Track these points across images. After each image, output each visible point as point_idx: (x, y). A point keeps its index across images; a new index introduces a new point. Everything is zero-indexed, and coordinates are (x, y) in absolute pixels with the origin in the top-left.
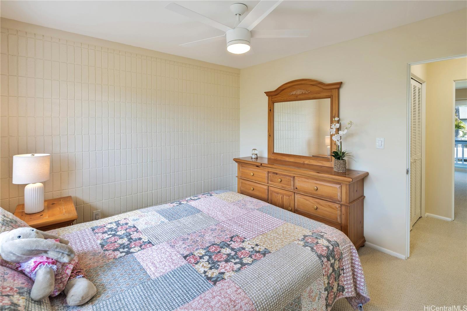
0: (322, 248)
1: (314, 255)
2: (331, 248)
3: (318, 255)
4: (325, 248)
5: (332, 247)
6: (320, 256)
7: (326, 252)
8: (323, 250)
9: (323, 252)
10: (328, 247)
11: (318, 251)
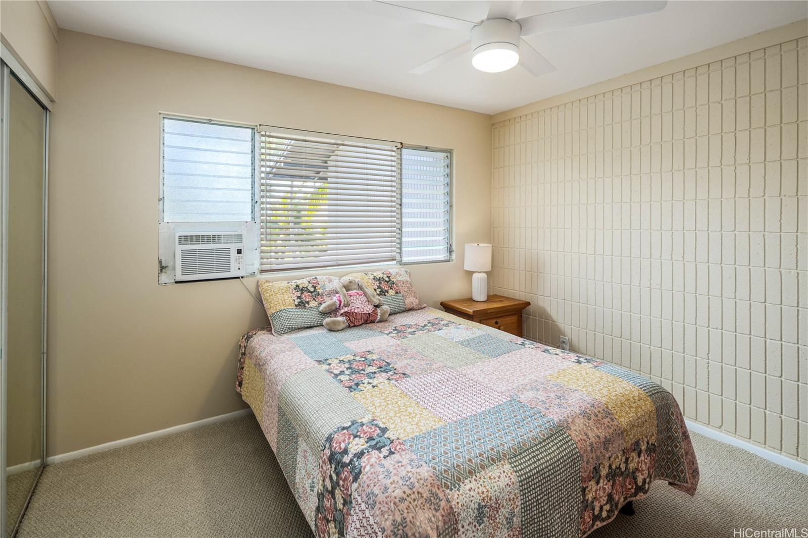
0: (344, 441)
1: (331, 430)
2: (346, 459)
3: (330, 435)
4: (343, 446)
5: (348, 461)
6: (330, 439)
7: (337, 448)
8: (340, 443)
9: (336, 443)
10: (345, 452)
11: (338, 436)
